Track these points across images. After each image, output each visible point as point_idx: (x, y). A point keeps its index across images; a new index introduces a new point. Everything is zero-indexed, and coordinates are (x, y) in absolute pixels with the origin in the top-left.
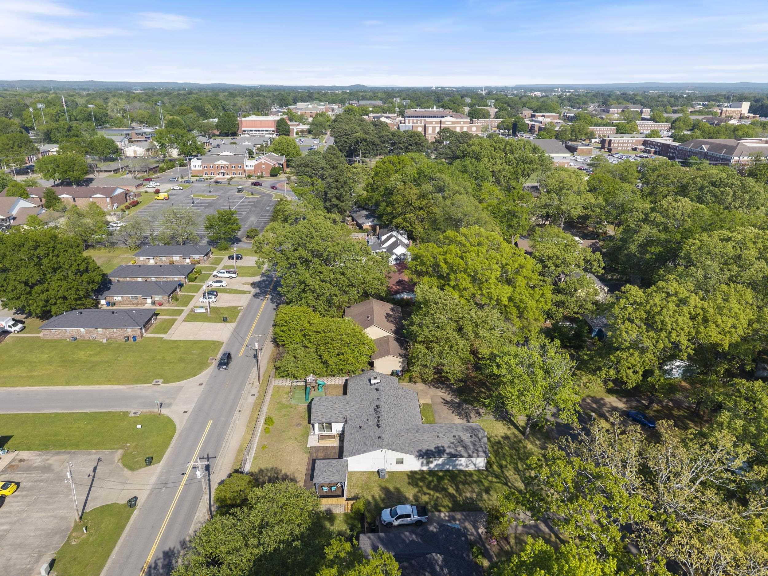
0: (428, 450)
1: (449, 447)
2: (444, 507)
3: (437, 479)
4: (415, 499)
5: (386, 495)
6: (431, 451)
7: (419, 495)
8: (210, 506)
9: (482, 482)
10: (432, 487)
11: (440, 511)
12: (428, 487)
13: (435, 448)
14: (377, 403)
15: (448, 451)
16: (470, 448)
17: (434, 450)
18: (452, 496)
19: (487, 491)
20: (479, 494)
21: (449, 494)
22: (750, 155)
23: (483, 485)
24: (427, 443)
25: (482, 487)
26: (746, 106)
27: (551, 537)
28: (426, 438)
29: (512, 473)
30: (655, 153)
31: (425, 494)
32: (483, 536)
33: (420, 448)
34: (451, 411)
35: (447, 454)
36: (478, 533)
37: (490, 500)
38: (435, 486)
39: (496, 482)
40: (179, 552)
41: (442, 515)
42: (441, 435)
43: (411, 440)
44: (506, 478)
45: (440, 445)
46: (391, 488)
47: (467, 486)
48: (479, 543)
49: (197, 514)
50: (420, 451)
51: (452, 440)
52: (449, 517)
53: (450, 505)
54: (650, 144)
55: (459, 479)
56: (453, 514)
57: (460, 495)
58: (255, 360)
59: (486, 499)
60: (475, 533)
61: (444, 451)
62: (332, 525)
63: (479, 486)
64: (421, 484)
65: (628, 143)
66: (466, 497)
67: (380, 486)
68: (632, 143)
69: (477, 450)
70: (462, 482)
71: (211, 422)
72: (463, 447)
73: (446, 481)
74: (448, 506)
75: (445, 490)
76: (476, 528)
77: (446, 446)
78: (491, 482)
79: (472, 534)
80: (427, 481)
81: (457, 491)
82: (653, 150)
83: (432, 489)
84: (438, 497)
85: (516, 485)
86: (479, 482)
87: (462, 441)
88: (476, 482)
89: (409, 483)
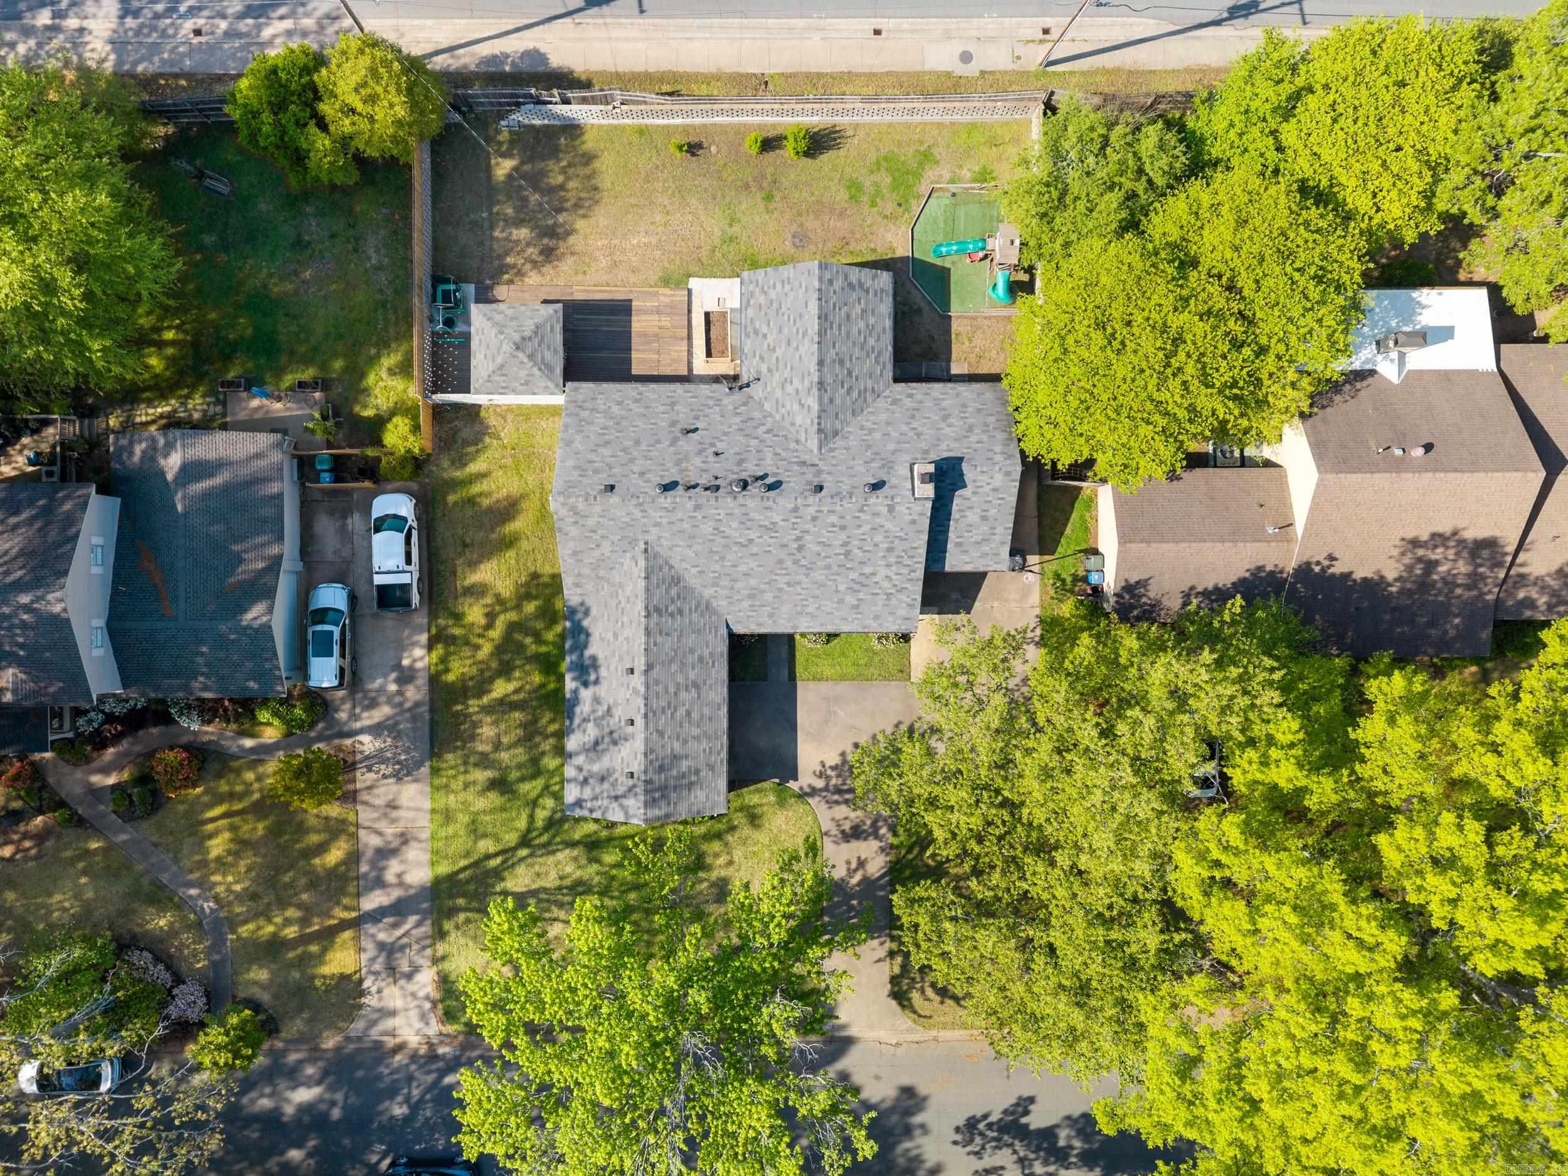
0: (588, 635)
1: (597, 700)
2: (444, 660)
3: (547, 655)
4: (473, 586)
5: (490, 510)
6: (585, 646)
7: (488, 600)
8: (451, 49)
9: (534, 777)
10: (518, 636)
11: (430, 647)
12: (512, 627)
13: (594, 659)
16: (591, 761)
17: (588, 653)
18: (482, 686)
19: (500, 785)
20: (484, 762)
21: (491, 680)
23: (522, 779)
24: (610, 636)
25: (514, 775)
27: (347, 908)
28: (627, 632)
29: (568, 869)
31: (491, 617)
32: (348, 742)
33: (594, 611)
34: (864, 740)
35: (575, 691)
36: (361, 731)
37: (466, 786)
38: (521, 647)
39: (532, 817)
40: (307, 15)
41: (418, 652)
43: (621, 586)
44: (548, 849)
45: (603, 672)
46: (516, 525)
47: (520, 732)
48: (327, 728)
49: (429, 22)
50: (587, 612)
51: (617, 712)
52: (411, 668)
53: (451, 677)
55: (548, 716)
56: (422, 680)
57: (487, 710)
59: (470, 777)
60: (358, 725)
61: (586, 684)
62: (391, 372)
63: (520, 766)
64: (530, 607)
66: (475, 725)
67: (523, 496)
69: (585, 781)
70: (535, 721)
72: (597, 743)
73: (537, 679)
74: (447, 670)
75: (505, 671)
76: (376, 730)
78: (534, 803)
79: (354, 717)
80: (539, 625)
81: (501, 702)
83: (507, 637)
84: (477, 647)
85: (521, 870)
86: (534, 769)
87: (615, 743)
88: (535, 761)
89: (535, 576)
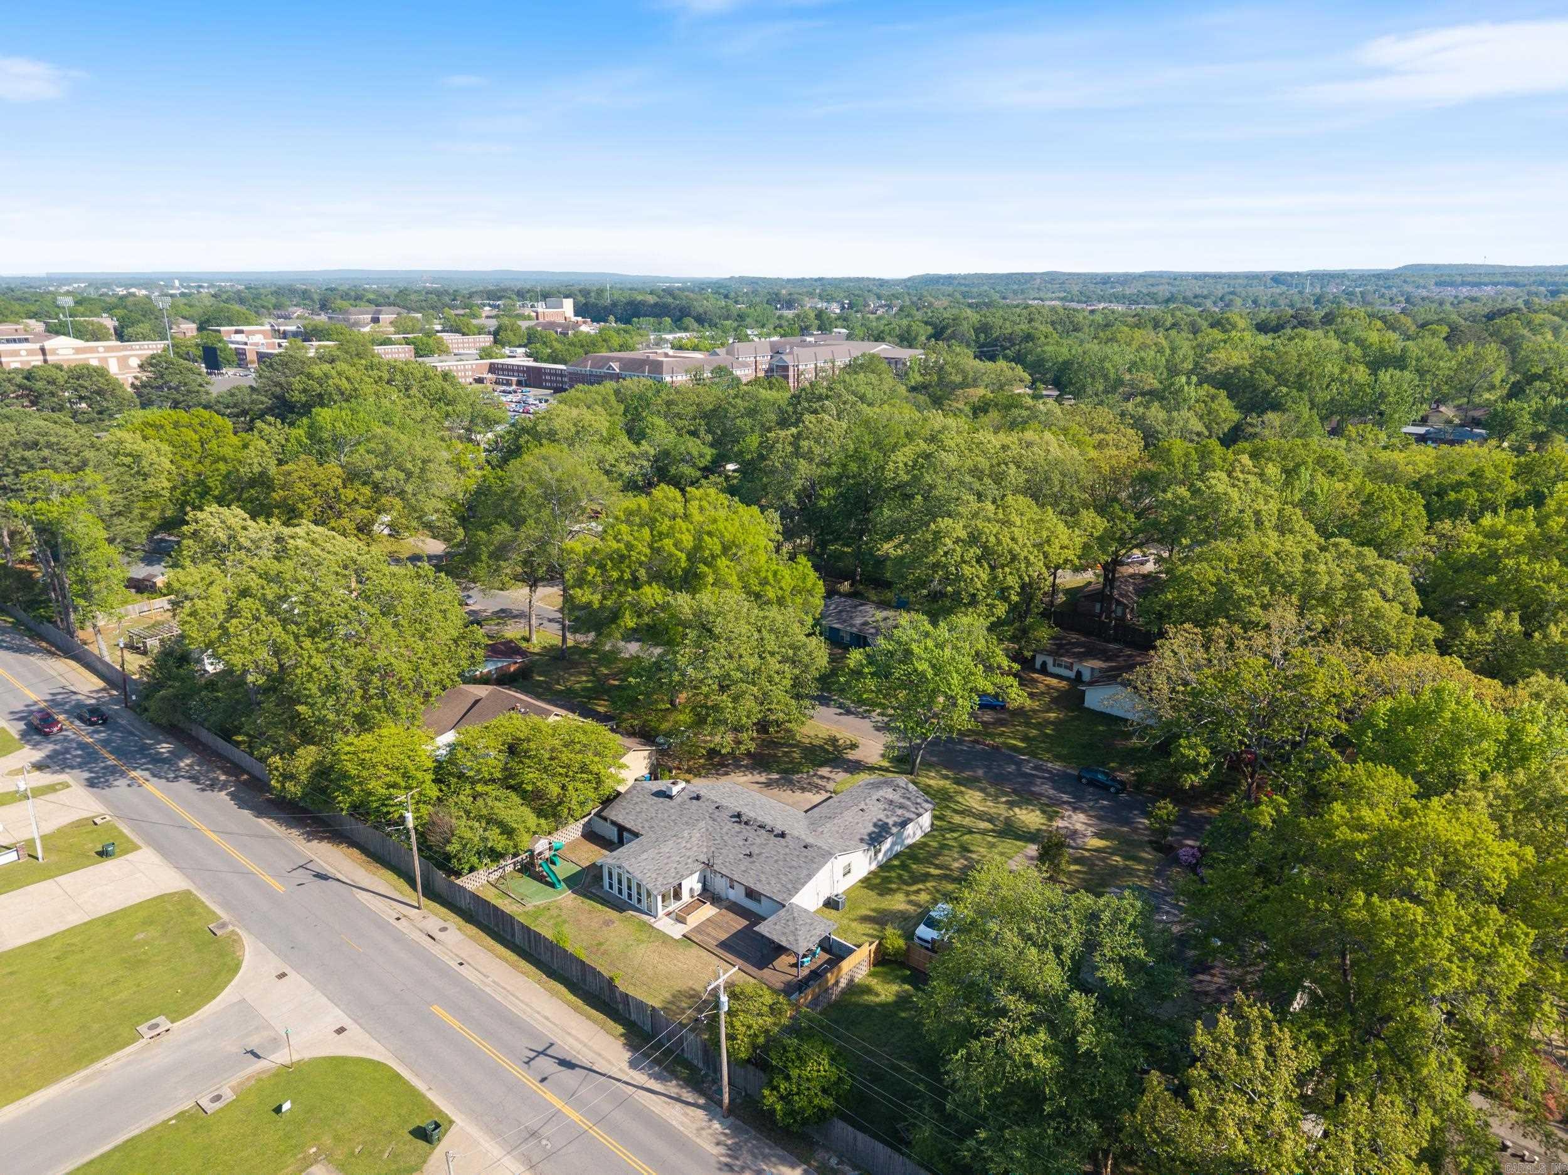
0: (869, 834)
6: (873, 833)
13: (875, 827)
14: (725, 815)
15: (890, 822)
17: (875, 830)
22: (687, 372)
24: (865, 824)
26: (568, 305)
30: (519, 383)
42: (862, 806)
45: (878, 819)
54: (503, 370)
58: (331, 883)
61: (886, 825)
65: (465, 370)
68: (473, 371)
71: (437, 1009)
77: (882, 816)
82: (514, 379)
